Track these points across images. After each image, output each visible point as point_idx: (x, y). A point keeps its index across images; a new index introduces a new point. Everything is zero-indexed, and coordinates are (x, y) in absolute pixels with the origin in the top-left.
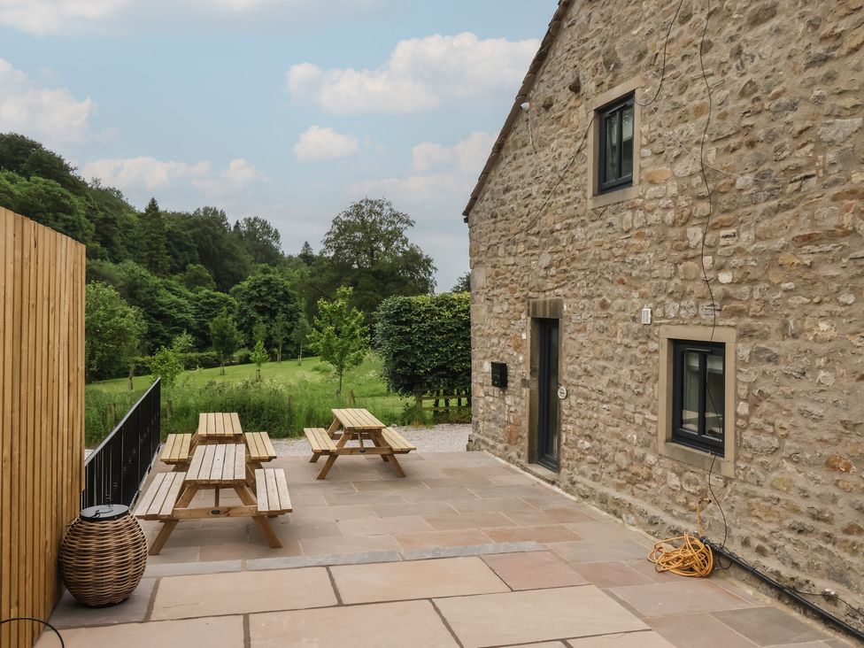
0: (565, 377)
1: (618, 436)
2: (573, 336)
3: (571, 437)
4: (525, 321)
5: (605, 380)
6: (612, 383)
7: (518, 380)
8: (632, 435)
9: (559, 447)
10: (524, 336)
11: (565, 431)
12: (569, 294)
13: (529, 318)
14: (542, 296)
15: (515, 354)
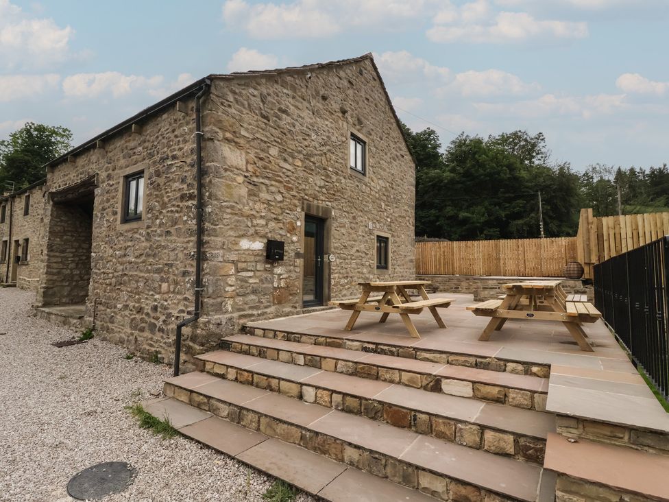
0: (333, 250)
1: (359, 272)
2: (338, 229)
3: (337, 280)
4: (300, 213)
5: (355, 249)
6: (358, 251)
7: (292, 254)
8: (365, 270)
9: (329, 288)
10: (299, 223)
11: (334, 278)
12: (336, 207)
13: (303, 213)
14: (316, 202)
15: (289, 235)
